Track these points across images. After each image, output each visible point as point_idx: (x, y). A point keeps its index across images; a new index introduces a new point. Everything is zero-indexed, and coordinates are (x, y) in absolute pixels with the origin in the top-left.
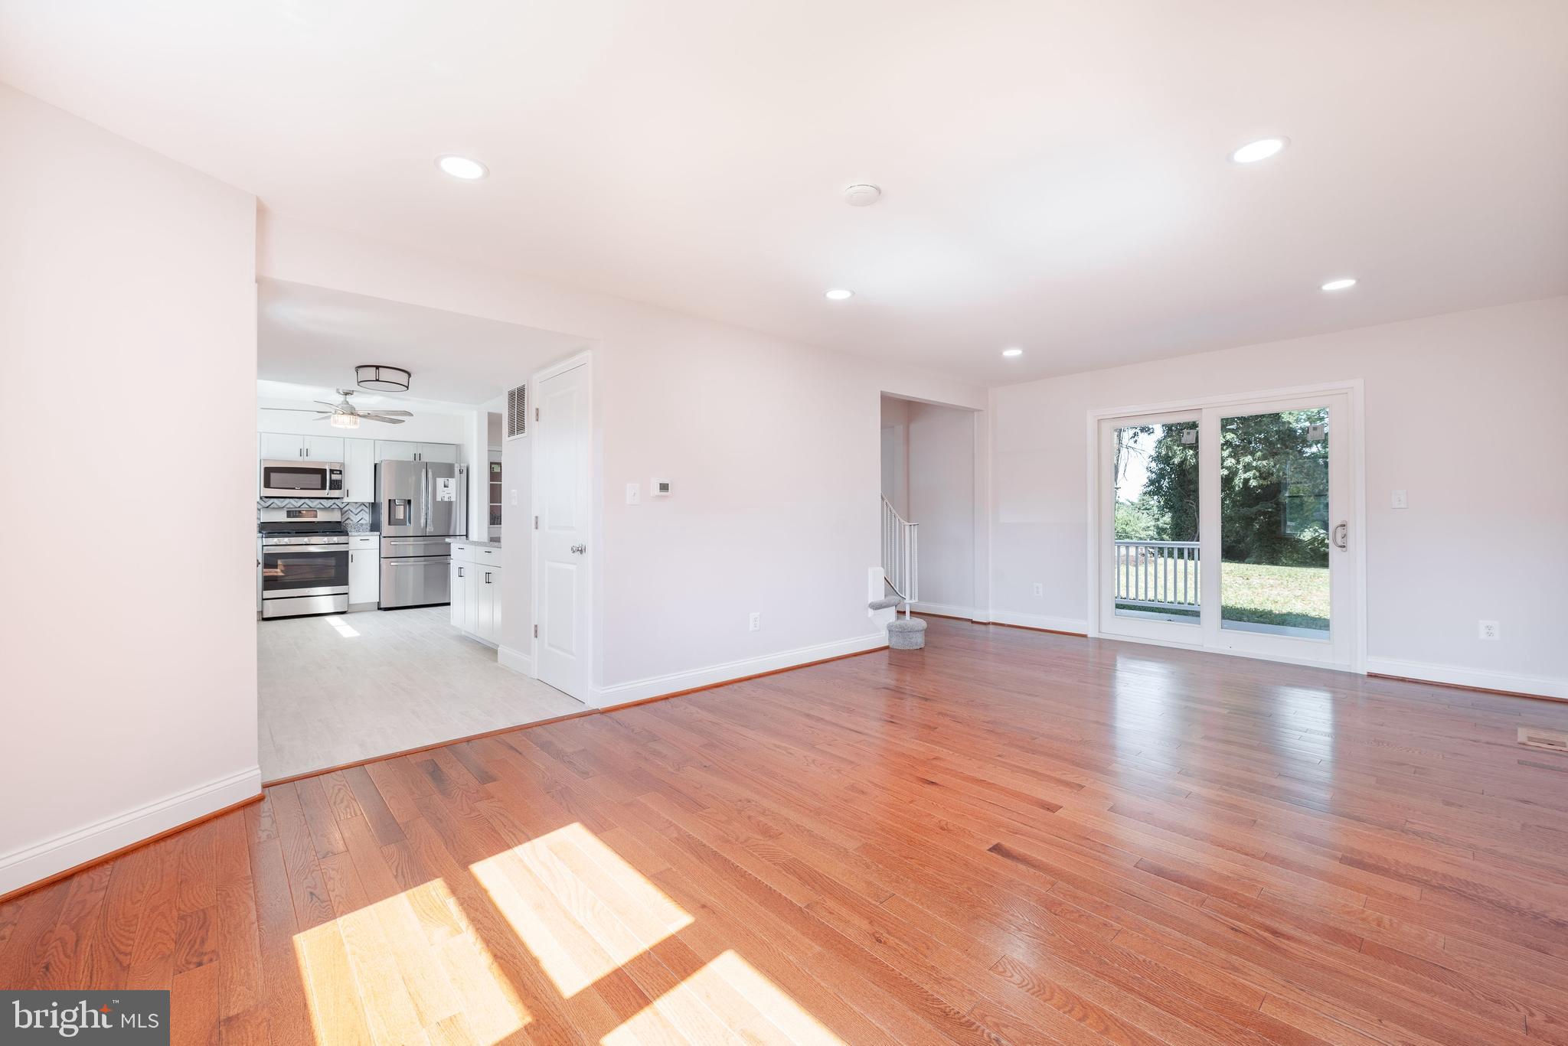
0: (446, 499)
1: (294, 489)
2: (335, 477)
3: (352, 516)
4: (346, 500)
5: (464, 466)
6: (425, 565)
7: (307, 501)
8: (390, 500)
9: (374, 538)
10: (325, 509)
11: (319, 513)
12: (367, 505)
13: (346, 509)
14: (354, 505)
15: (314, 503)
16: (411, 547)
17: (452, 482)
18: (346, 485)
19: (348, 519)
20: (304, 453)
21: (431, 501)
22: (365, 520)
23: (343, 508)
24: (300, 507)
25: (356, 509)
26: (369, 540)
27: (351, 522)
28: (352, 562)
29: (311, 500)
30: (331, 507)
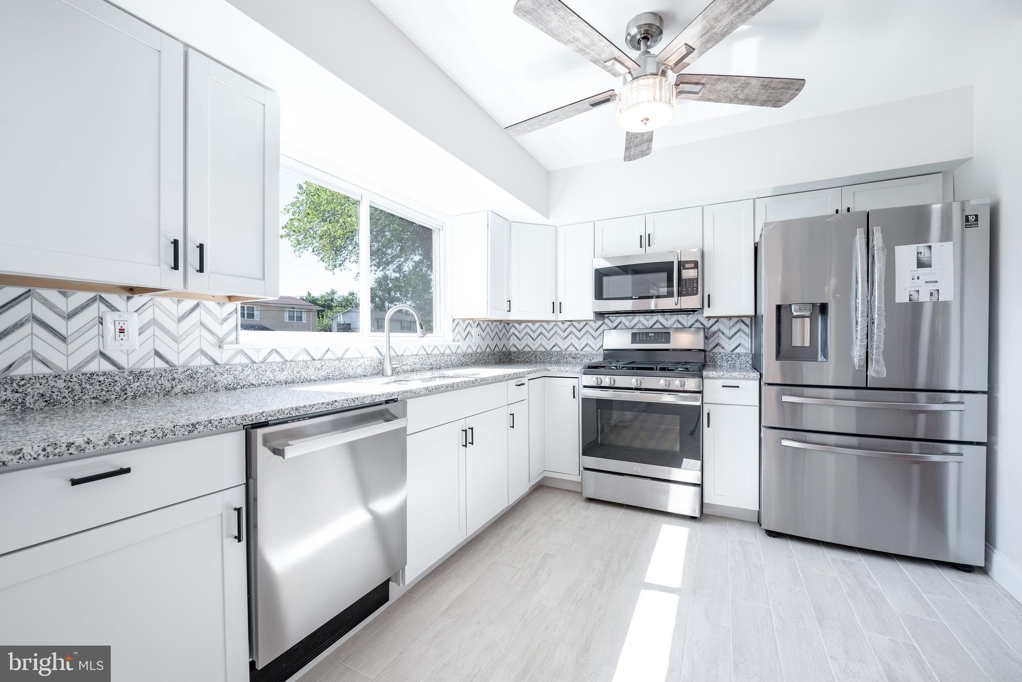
0: (923, 298)
1: (631, 298)
2: (688, 274)
3: (724, 341)
4: (709, 312)
7: (659, 317)
8: (779, 306)
9: (747, 383)
11: (675, 336)
12: (748, 321)
13: (714, 329)
14: (726, 321)
15: (669, 321)
18: (707, 286)
19: (717, 345)
20: (646, 240)
21: (880, 303)
22: (745, 347)
23: (710, 328)
24: (651, 327)
25: (731, 328)
26: (738, 387)
27: (721, 350)
28: (708, 426)
29: (667, 315)
30: (693, 325)
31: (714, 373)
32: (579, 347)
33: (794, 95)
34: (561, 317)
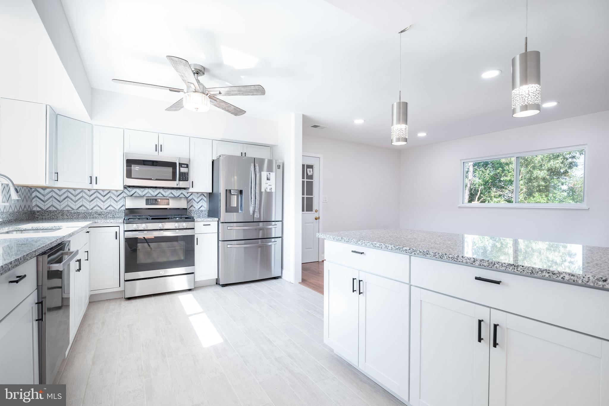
0: (268, 190)
1: (151, 179)
2: (183, 170)
3: (195, 204)
4: (191, 190)
5: (280, 162)
6: (245, 247)
7: (161, 191)
8: (226, 190)
9: (213, 223)
10: (175, 198)
11: (171, 201)
12: (205, 195)
13: (190, 198)
14: (196, 194)
15: (167, 193)
16: (236, 231)
17: (272, 175)
18: (191, 177)
19: (192, 206)
20: (159, 148)
21: (258, 191)
22: (204, 207)
23: (188, 197)
24: (156, 196)
25: (198, 198)
26: (210, 225)
27: (194, 209)
28: (197, 244)
29: (165, 190)
30: (179, 195)
31: (200, 219)
32: (104, 207)
33: (242, 114)
34: (95, 187)
